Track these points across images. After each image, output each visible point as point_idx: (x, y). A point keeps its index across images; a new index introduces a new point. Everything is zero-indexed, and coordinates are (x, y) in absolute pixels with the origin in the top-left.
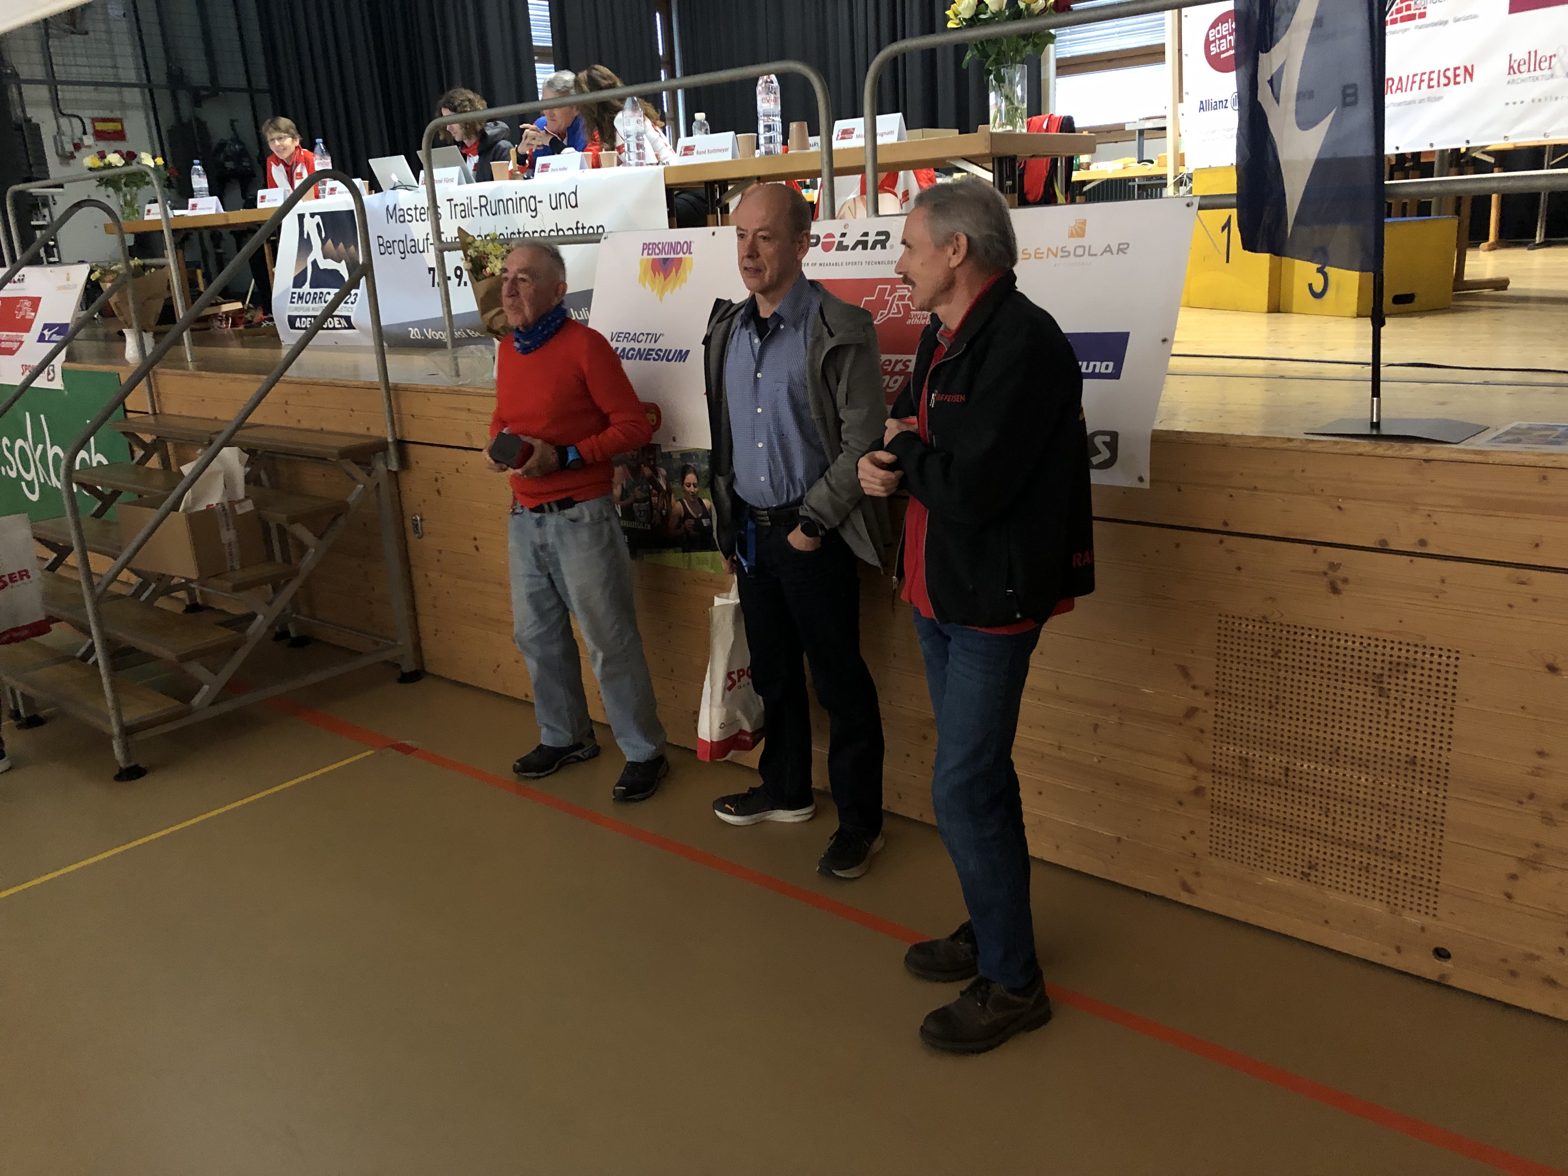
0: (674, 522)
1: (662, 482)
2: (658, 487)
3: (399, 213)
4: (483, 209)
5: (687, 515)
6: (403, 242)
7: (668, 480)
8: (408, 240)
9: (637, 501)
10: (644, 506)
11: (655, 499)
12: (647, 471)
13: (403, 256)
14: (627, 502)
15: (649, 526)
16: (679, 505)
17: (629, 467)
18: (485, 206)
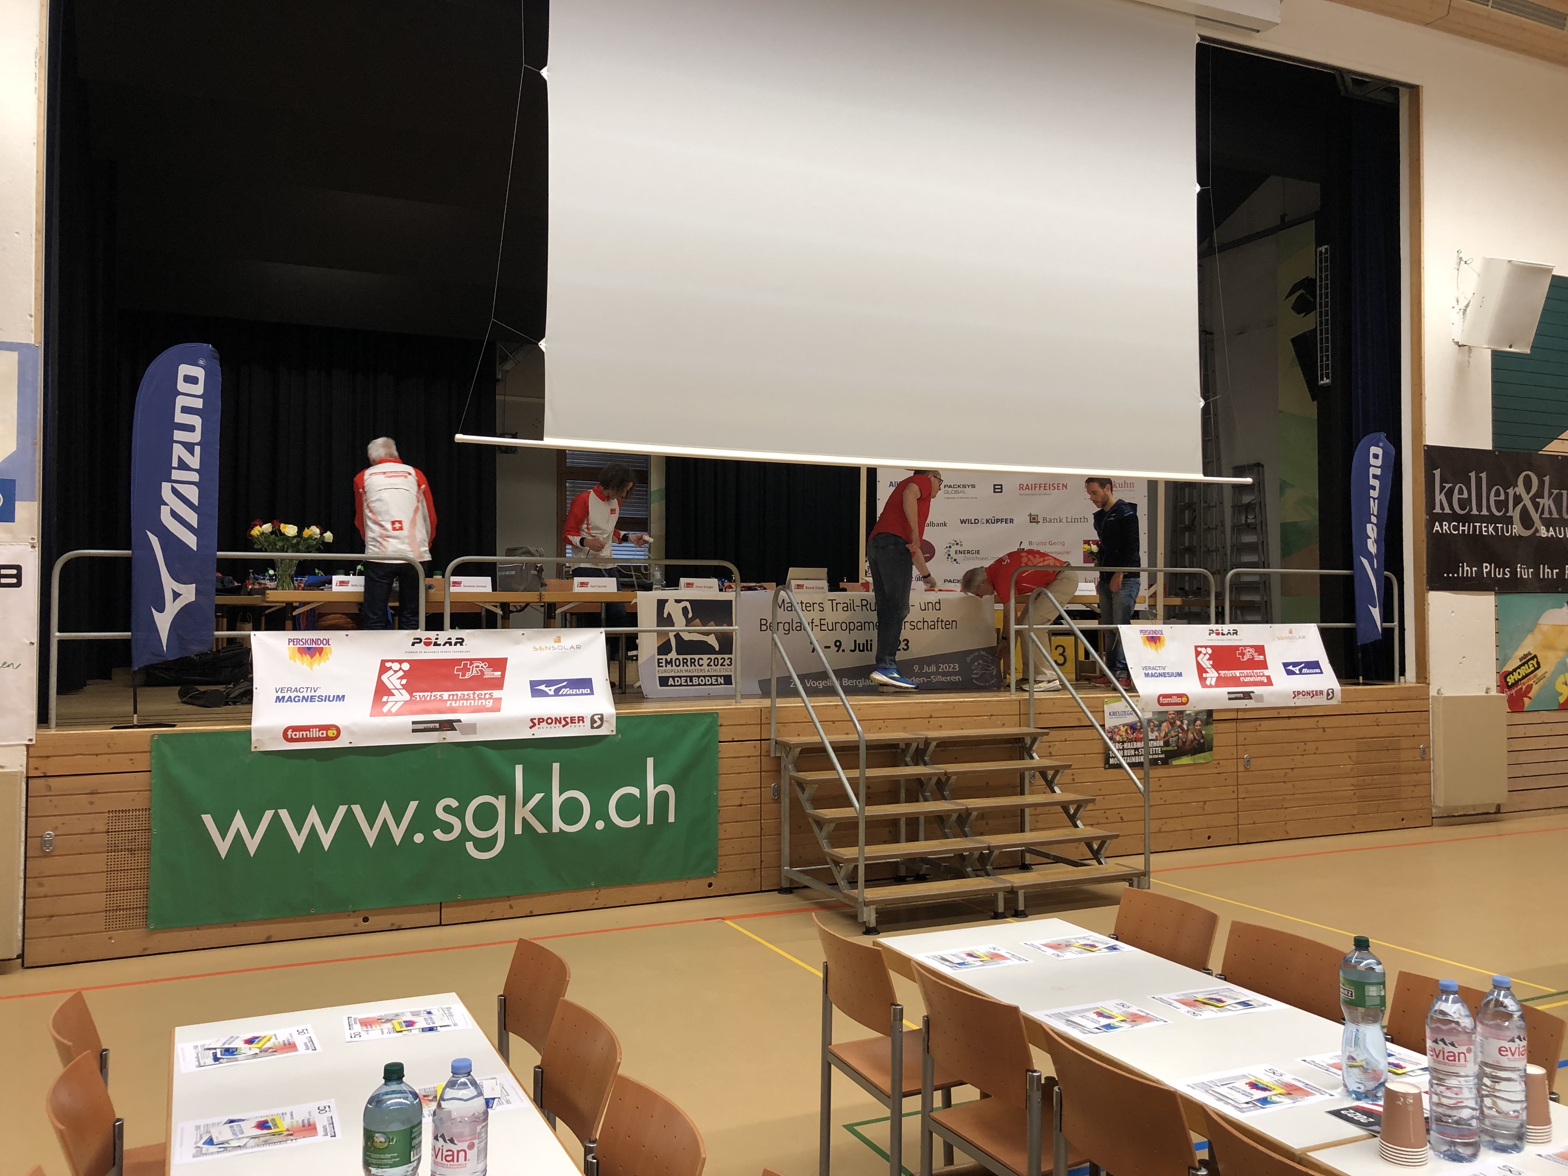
0: (1188, 743)
1: (1185, 727)
2: (1182, 729)
3: (786, 605)
4: (864, 607)
5: (1195, 739)
6: (789, 623)
7: (1188, 725)
8: (794, 623)
9: (1172, 737)
10: (1174, 739)
11: (1180, 735)
12: (1178, 723)
13: (787, 632)
14: (1167, 738)
15: (1176, 748)
16: (1192, 735)
17: (1170, 722)
18: (866, 606)
